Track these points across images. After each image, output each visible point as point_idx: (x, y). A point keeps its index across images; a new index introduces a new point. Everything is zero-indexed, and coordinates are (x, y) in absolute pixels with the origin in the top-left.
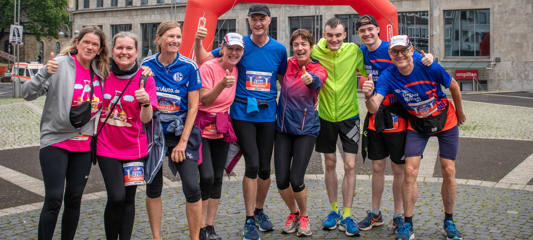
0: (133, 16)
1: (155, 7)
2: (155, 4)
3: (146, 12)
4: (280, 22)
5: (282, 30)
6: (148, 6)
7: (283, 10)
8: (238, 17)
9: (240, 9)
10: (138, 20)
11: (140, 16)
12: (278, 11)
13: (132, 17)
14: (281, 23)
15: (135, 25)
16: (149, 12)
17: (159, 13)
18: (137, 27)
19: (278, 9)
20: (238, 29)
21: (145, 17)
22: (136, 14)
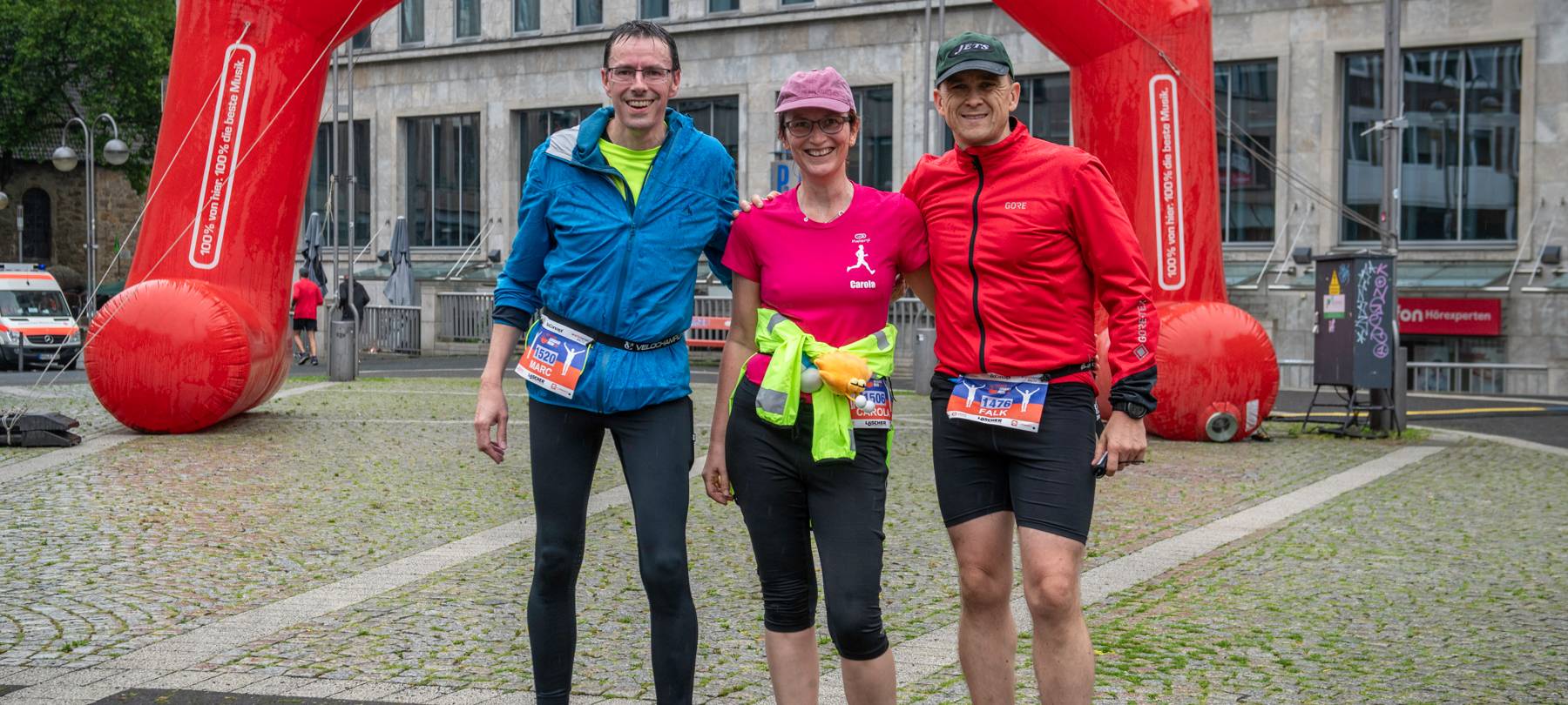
0: (374, 87)
1: (446, 52)
2: (449, 41)
3: (415, 72)
4: (904, 103)
5: (911, 138)
6: (424, 48)
7: (915, 57)
8: (746, 85)
9: (754, 55)
10: (390, 105)
11: (396, 90)
12: (899, 60)
13: (368, 93)
14: (908, 106)
15: (382, 125)
16: (429, 72)
17: (463, 75)
18: (387, 130)
19: (896, 49)
20: (747, 133)
21: (416, 94)
22: (382, 82)
